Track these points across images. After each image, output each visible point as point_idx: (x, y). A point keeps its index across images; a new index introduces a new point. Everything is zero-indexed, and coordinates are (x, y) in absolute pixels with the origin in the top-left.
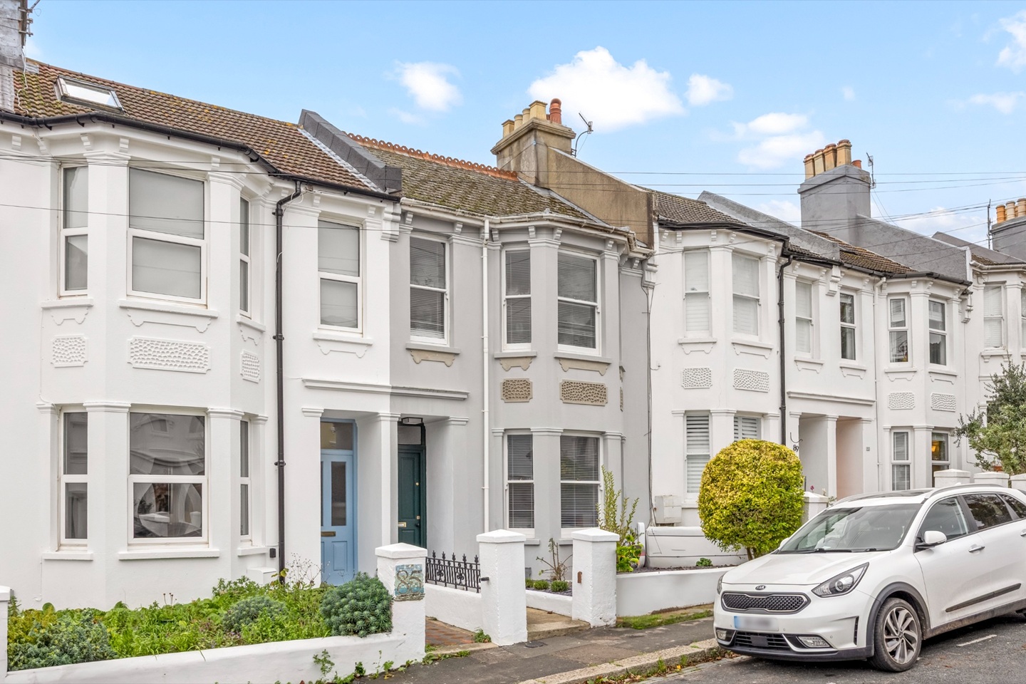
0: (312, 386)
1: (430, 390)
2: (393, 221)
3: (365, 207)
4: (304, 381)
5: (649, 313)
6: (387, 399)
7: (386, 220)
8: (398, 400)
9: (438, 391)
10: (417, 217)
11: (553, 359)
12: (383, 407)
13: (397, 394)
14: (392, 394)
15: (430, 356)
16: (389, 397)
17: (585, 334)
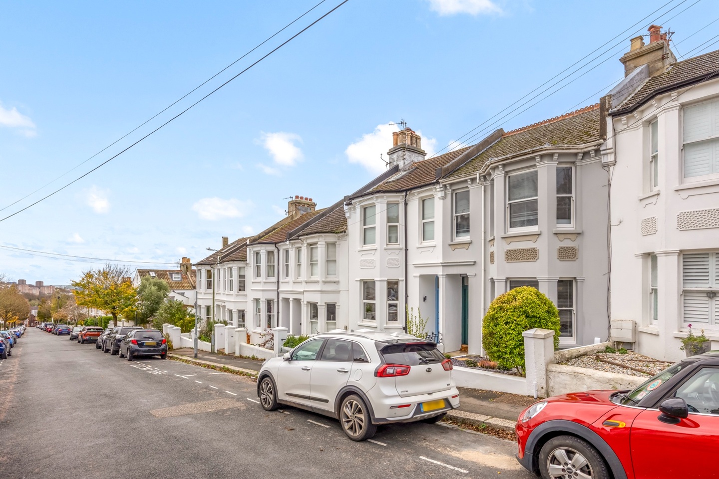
0: (418, 266)
1: (456, 262)
2: (441, 191)
3: (431, 190)
4: (414, 265)
5: (609, 185)
6: (441, 268)
7: (439, 191)
8: (446, 268)
9: (460, 262)
10: (451, 185)
11: (501, 239)
12: (439, 272)
13: (445, 265)
14: (443, 266)
15: (458, 246)
16: (442, 267)
17: (532, 217)
